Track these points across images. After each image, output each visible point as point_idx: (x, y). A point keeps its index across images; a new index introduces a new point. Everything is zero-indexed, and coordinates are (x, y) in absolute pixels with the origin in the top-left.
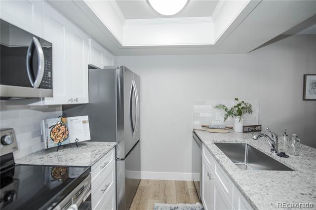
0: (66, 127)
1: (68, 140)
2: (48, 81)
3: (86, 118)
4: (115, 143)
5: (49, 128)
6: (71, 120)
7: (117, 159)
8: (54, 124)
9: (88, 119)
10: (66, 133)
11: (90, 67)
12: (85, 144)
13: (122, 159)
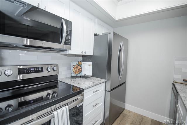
0: (80, 67)
1: (81, 73)
2: (69, 41)
3: (91, 63)
4: (105, 80)
5: (73, 66)
6: (84, 64)
7: (106, 91)
8: (75, 64)
9: (91, 64)
10: (80, 70)
11: (95, 35)
12: (89, 78)
13: (109, 91)
